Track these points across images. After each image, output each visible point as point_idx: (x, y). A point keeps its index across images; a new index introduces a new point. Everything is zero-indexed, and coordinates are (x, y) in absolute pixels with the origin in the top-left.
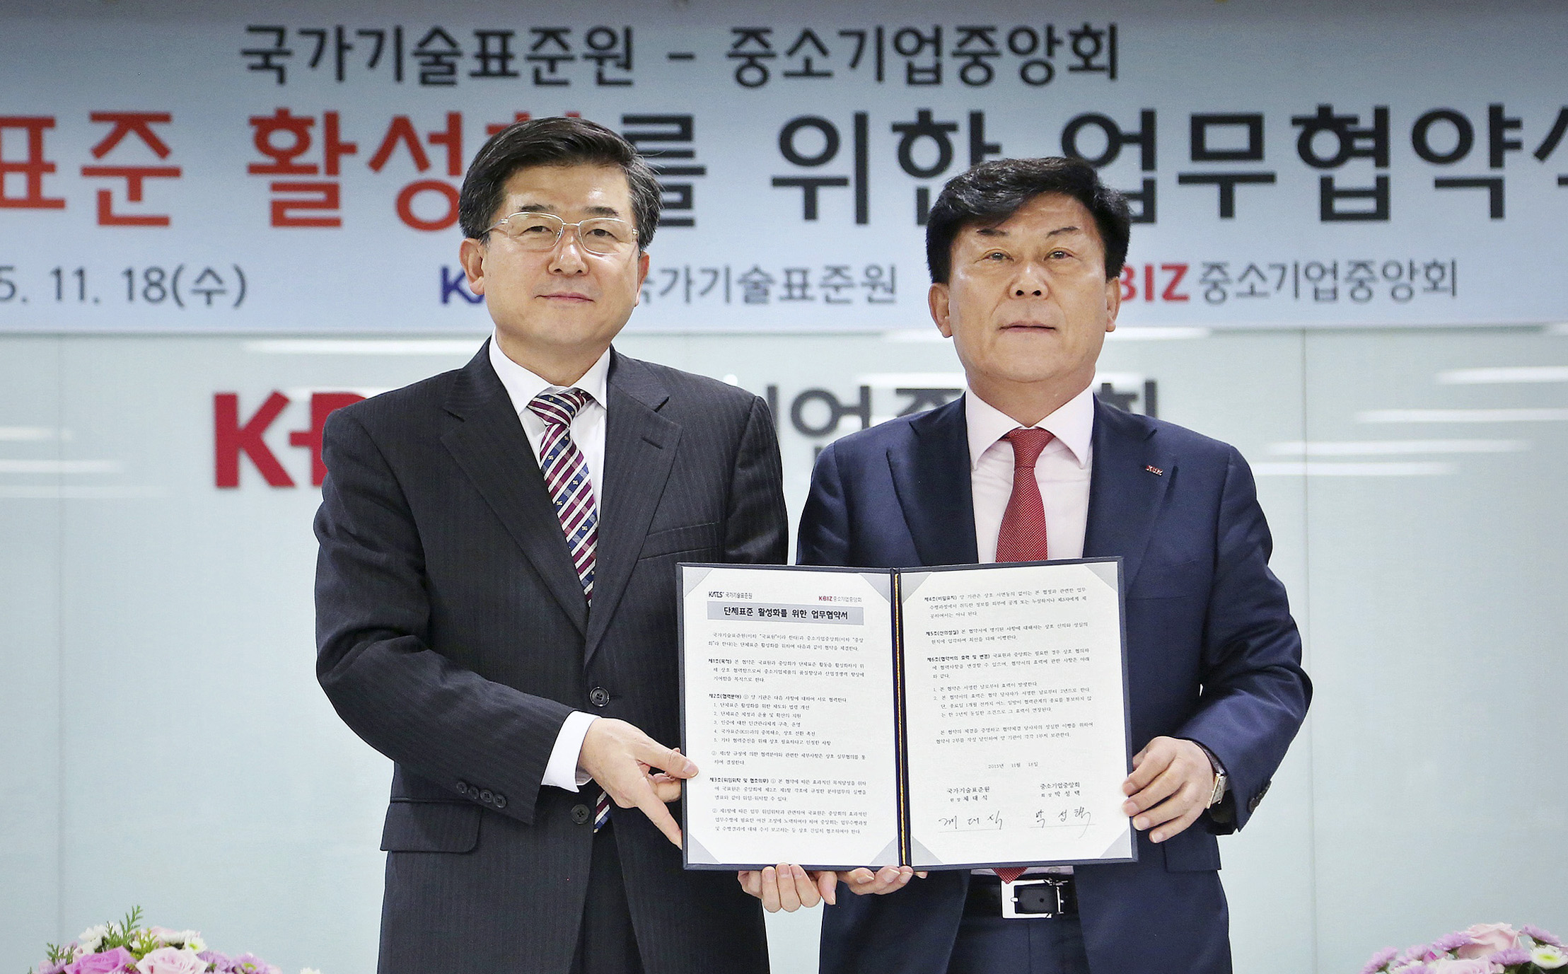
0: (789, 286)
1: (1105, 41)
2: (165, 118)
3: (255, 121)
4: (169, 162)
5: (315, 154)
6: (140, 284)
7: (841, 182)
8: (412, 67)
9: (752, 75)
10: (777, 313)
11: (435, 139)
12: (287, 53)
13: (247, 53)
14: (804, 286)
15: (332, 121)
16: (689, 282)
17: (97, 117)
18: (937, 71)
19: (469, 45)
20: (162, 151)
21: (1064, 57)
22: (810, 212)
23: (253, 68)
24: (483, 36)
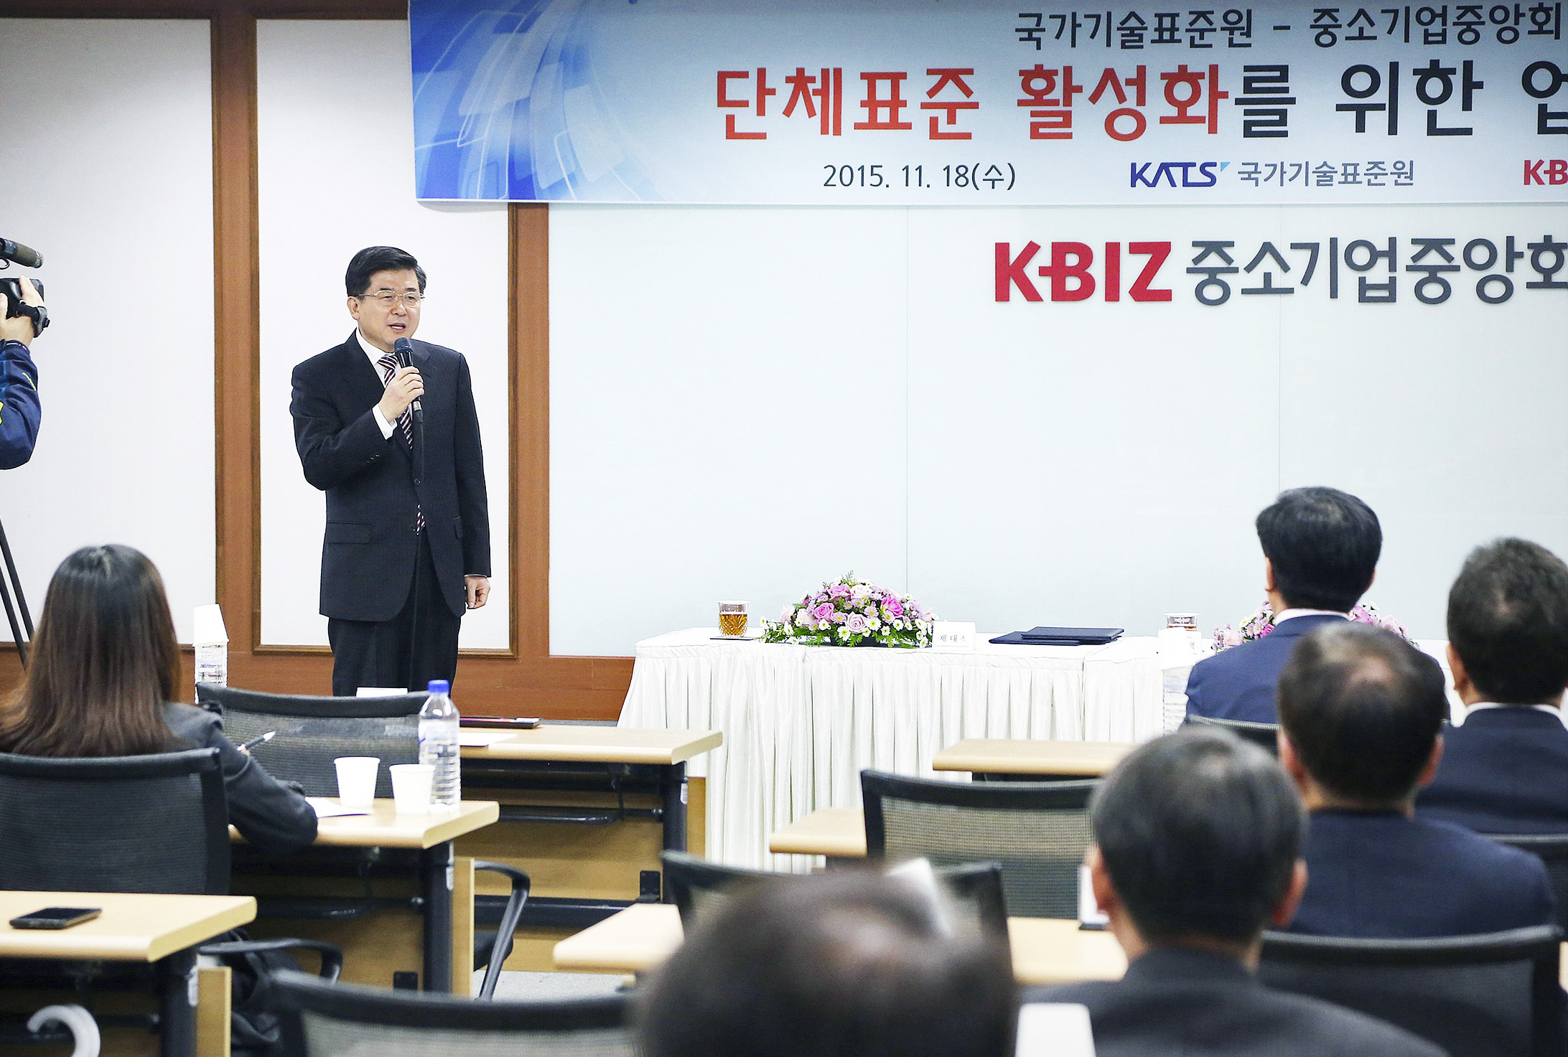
0: (1345, 174)
1: (1553, 13)
2: (970, 72)
3: (1021, 73)
4: (972, 99)
5: (1058, 93)
6: (954, 175)
7: (1380, 107)
8: (1117, 37)
9: (1326, 39)
10: (1338, 191)
11: (1129, 82)
12: (1043, 30)
13: (1017, 30)
14: (1355, 174)
15: (1068, 71)
16: (1283, 173)
17: (930, 72)
18: (1444, 34)
19: (1152, 23)
20: (968, 92)
21: (1526, 25)
22: (1360, 127)
23: (1021, 39)
24: (1160, 17)
